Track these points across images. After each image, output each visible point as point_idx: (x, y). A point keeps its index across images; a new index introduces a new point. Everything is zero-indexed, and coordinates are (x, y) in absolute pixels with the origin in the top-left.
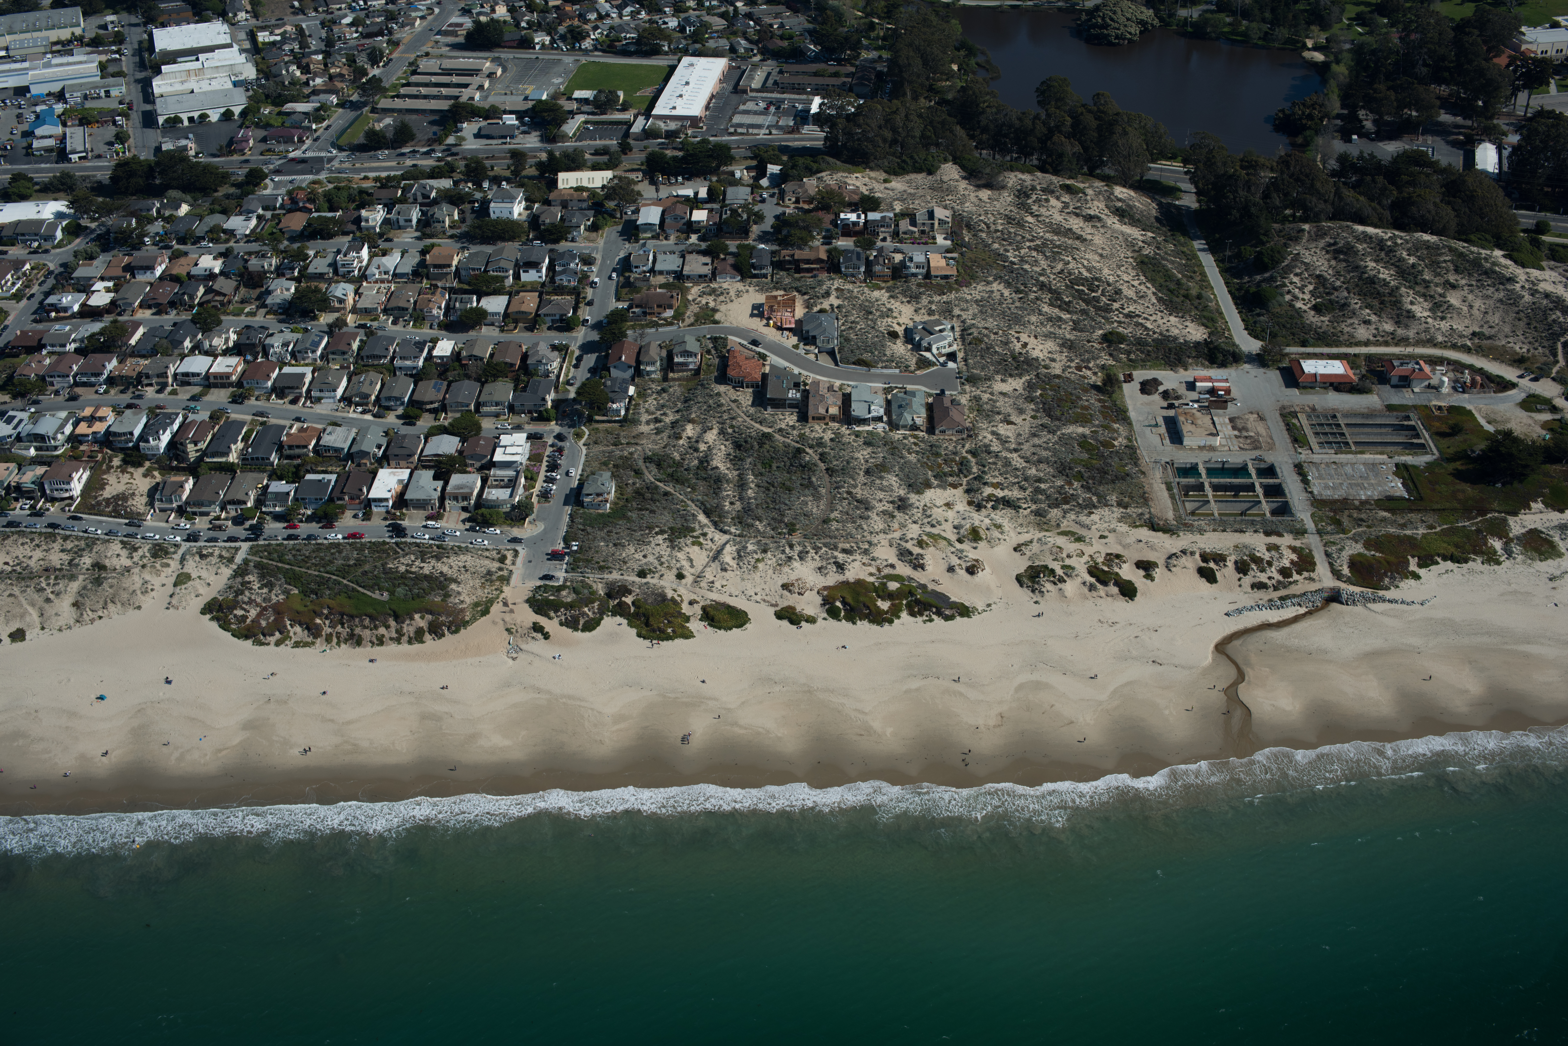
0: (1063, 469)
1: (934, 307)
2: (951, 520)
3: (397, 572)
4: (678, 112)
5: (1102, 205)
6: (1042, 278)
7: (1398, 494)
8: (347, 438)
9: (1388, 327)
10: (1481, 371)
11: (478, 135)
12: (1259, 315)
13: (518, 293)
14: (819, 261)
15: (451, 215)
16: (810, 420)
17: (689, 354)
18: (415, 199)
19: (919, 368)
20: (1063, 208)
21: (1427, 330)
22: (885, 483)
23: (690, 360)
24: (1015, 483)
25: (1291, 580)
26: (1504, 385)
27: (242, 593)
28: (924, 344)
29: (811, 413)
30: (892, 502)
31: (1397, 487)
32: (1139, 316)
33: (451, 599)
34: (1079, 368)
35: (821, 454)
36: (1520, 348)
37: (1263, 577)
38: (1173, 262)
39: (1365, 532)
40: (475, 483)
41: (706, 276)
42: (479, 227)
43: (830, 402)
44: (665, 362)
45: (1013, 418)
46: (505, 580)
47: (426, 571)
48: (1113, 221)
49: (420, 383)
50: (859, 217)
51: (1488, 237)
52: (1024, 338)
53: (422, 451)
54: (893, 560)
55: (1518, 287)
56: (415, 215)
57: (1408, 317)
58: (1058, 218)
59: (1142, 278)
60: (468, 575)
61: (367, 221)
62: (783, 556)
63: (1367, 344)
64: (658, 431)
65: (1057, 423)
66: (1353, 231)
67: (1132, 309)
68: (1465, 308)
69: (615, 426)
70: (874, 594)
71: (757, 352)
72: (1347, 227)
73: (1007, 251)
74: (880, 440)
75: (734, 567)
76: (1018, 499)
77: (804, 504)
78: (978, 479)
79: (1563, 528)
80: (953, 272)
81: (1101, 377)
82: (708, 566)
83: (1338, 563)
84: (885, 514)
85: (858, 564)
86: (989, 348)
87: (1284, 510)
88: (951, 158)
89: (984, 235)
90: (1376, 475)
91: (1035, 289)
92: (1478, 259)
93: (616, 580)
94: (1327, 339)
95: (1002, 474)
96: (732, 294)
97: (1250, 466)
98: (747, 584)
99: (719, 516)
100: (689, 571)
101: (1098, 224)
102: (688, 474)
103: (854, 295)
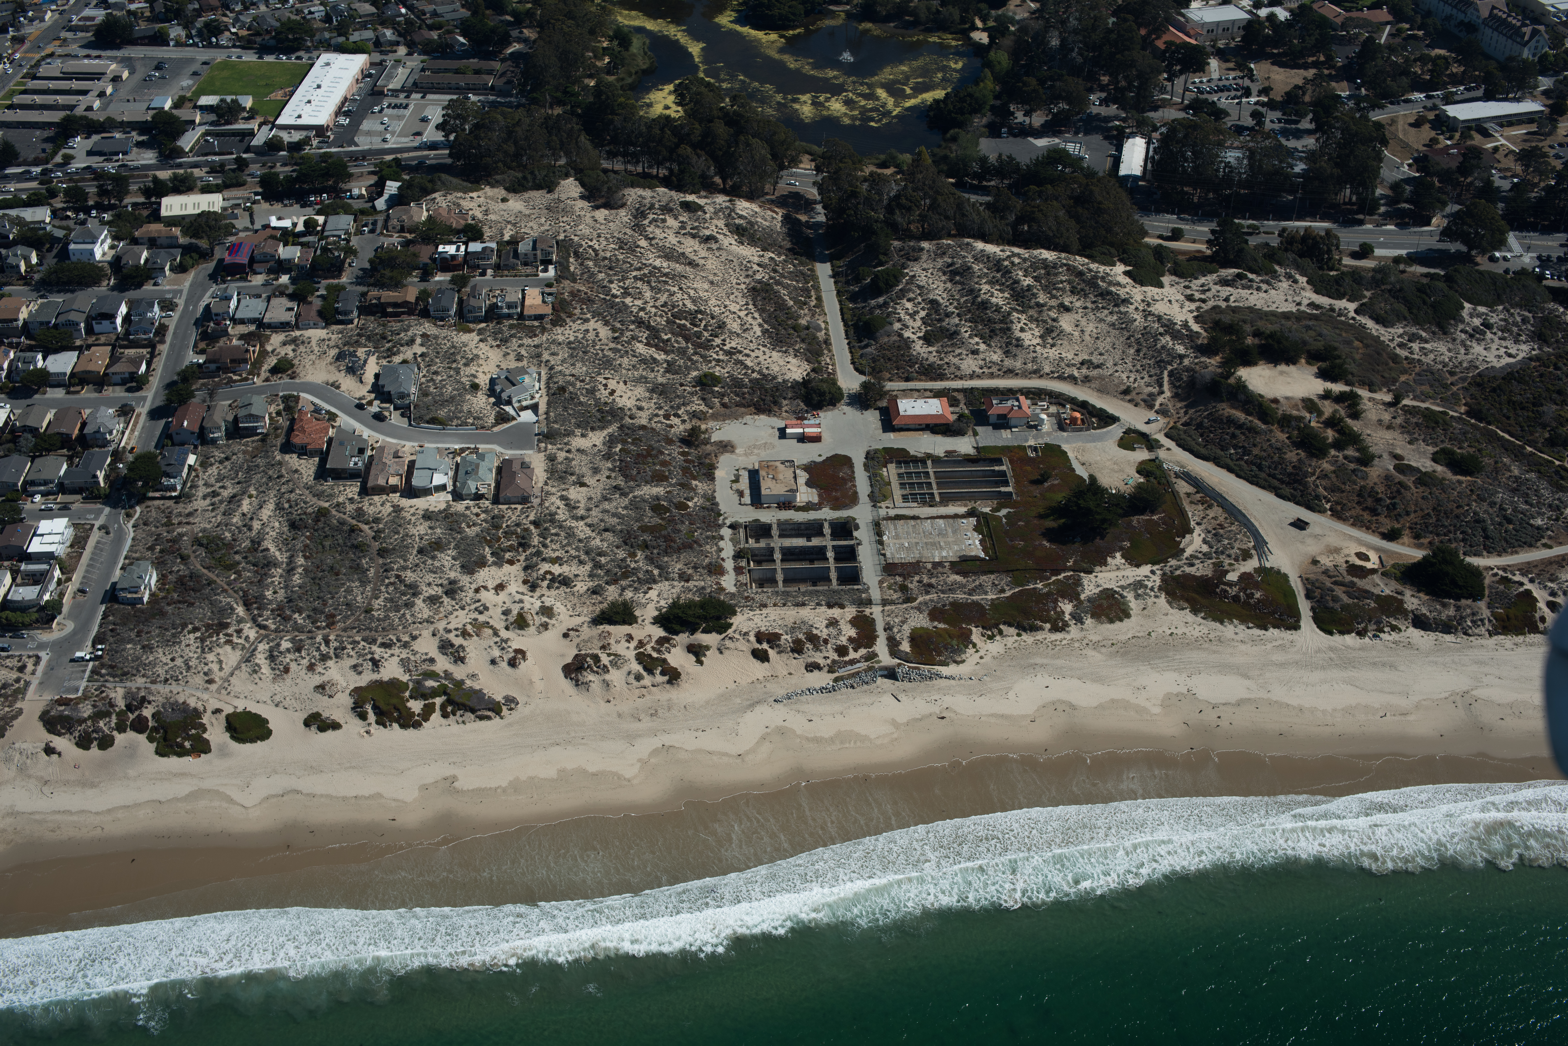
0: (628, 540)
1: (523, 352)
2: (500, 605)
4: (304, 121)
5: (721, 223)
6: (642, 314)
7: (973, 554)
9: (996, 357)
10: (1083, 406)
11: (90, 153)
12: (866, 346)
13: (89, 347)
14: (405, 304)
15: (27, 259)
16: (370, 491)
17: (254, 418)
19: (497, 423)
20: (680, 228)
21: (1034, 360)
22: (437, 564)
23: (256, 423)
24: (574, 557)
25: (847, 659)
26: (1105, 420)
28: (504, 396)
29: (370, 484)
30: (441, 585)
31: (974, 545)
32: (740, 352)
34: (667, 417)
35: (375, 532)
36: (1125, 377)
37: (818, 658)
39: (932, 601)
40: (2, 580)
41: (288, 323)
42: (57, 272)
43: (392, 471)
44: (231, 427)
45: (586, 480)
46: (20, 693)
48: (730, 242)
50: (458, 249)
51: (1113, 250)
52: (612, 384)
54: (434, 653)
55: (1132, 308)
57: (1017, 346)
58: (673, 239)
59: (751, 307)
62: (317, 654)
63: (972, 376)
64: (214, 507)
65: (631, 483)
66: (973, 249)
67: (733, 344)
68: (1076, 334)
69: (170, 503)
70: (407, 694)
71: (328, 412)
72: (968, 244)
73: (611, 282)
74: (440, 512)
75: (266, 669)
76: (576, 576)
77: (349, 591)
78: (538, 553)
79: (1138, 586)
80: (548, 310)
81: (688, 426)
82: (238, 667)
83: (898, 637)
84: (433, 600)
85: (396, 659)
86: (573, 398)
87: (851, 577)
88: (572, 172)
89: (591, 264)
90: (955, 532)
91: (632, 327)
92: (1096, 277)
93: (139, 689)
94: (931, 372)
95: (563, 547)
96: (314, 343)
97: (826, 525)
98: (277, 687)
99: (258, 608)
100: (217, 675)
101: (714, 246)
102: (238, 557)
103: (440, 341)
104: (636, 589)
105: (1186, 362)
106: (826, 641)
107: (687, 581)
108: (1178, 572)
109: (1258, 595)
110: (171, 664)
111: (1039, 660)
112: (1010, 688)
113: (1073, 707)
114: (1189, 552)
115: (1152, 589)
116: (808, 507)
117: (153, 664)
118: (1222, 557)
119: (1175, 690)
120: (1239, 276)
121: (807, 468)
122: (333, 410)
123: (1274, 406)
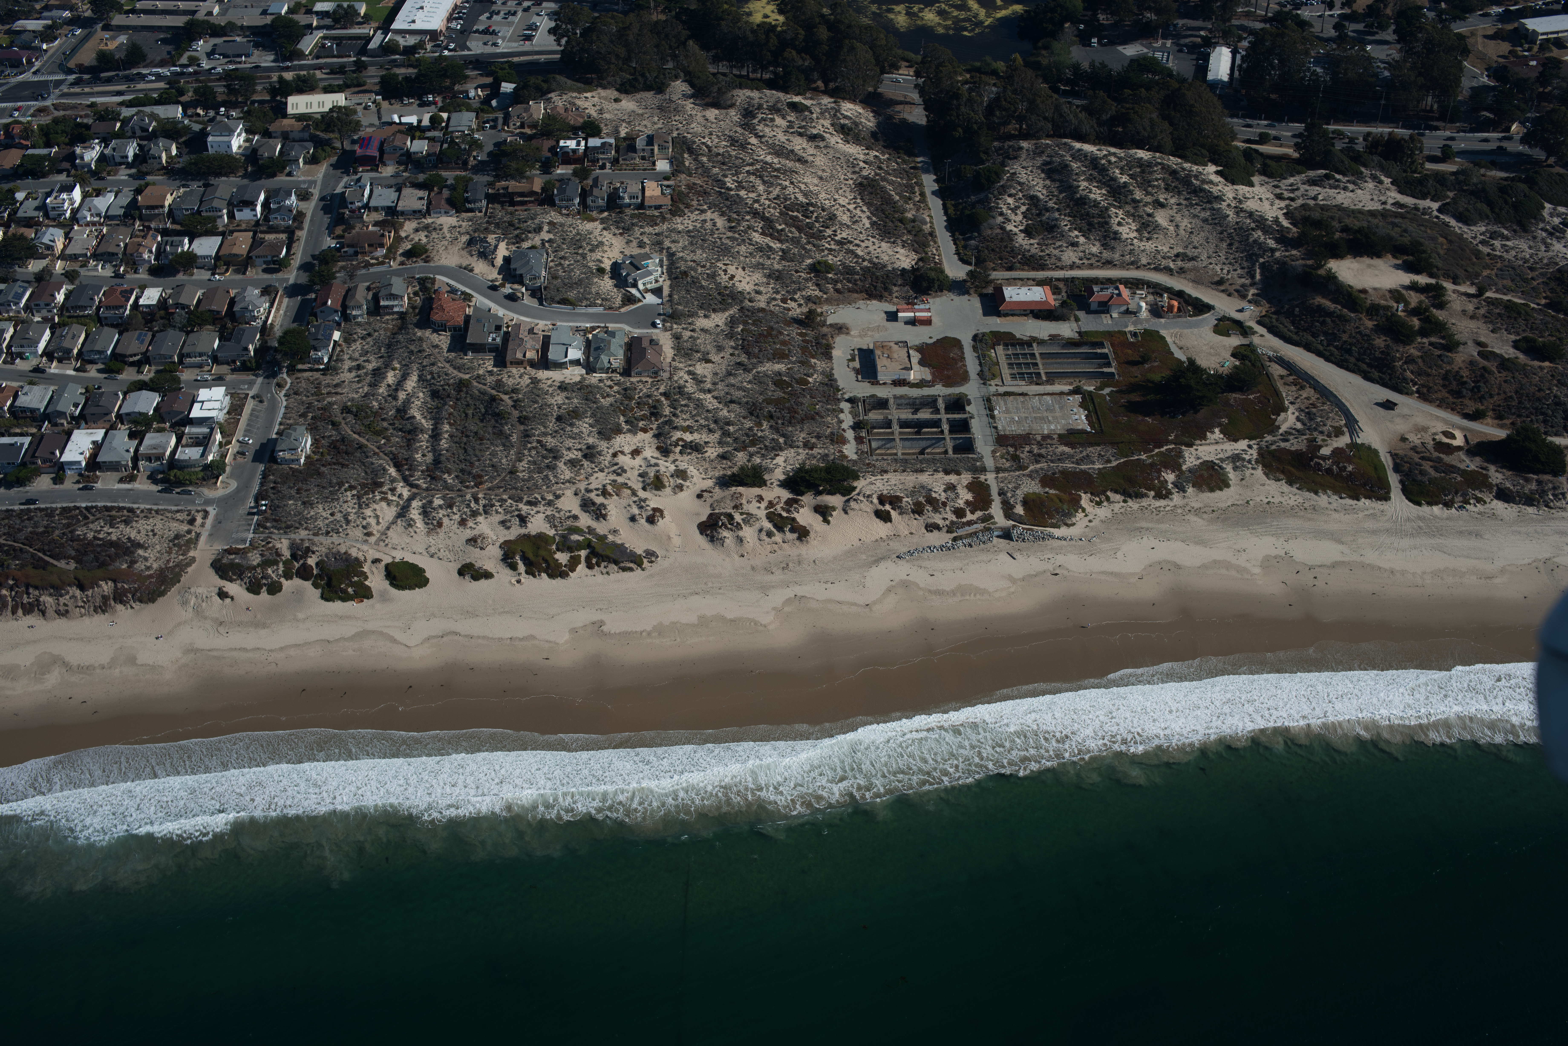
0: (753, 411)
1: (646, 240)
2: (637, 468)
3: (85, 538)
4: (417, 26)
5: (827, 123)
6: (756, 205)
7: (1079, 427)
8: (43, 398)
9: (1095, 249)
10: (1180, 295)
11: (213, 55)
12: (970, 238)
13: (232, 232)
14: (532, 193)
15: (168, 150)
16: (508, 364)
17: (394, 297)
18: (134, 133)
19: (624, 304)
20: (788, 127)
21: (1131, 252)
22: (575, 430)
23: (396, 303)
24: (704, 426)
25: (964, 520)
26: (1200, 308)
28: (630, 280)
29: (509, 358)
30: (580, 450)
31: (1080, 420)
32: (851, 242)
33: (137, 566)
34: (784, 301)
35: (515, 401)
36: (1218, 269)
37: (937, 519)
39: (1042, 469)
40: (168, 443)
41: (420, 211)
42: (195, 164)
43: (528, 346)
44: (372, 305)
45: (711, 357)
46: (192, 543)
47: (114, 537)
48: (836, 141)
49: (125, 334)
50: (578, 144)
51: (1204, 152)
52: (731, 270)
53: (120, 407)
54: (576, 510)
55: (1224, 205)
56: (131, 151)
57: (1115, 239)
58: (782, 137)
59: (859, 201)
60: (155, 540)
61: (82, 158)
62: (468, 511)
63: (1072, 267)
64: (360, 379)
65: (754, 360)
66: (1071, 148)
67: (844, 235)
68: (1171, 228)
69: (317, 375)
70: (554, 547)
71: (463, 293)
72: (1065, 144)
73: (725, 176)
74: (576, 384)
75: (420, 524)
76: (706, 443)
77: (494, 454)
78: (669, 422)
79: (1236, 459)
80: (667, 201)
81: (805, 310)
82: (394, 522)
83: (1012, 501)
84: (572, 463)
85: (541, 516)
86: (695, 282)
87: (966, 446)
88: (682, 74)
89: (705, 159)
90: (1061, 408)
91: (748, 217)
92: (1188, 176)
93: (302, 540)
94: (1034, 262)
95: (693, 417)
96: (445, 230)
97: (940, 401)
98: (431, 540)
99: (409, 470)
100: (375, 529)
101: (822, 144)
102: (385, 424)
103: (566, 228)
104: (763, 456)
105: (1277, 254)
106: (944, 504)
107: (812, 449)
108: (1274, 447)
109: (1350, 468)
110: (331, 519)
111: (1144, 524)
112: (1119, 549)
113: (1178, 567)
114: (1283, 428)
115: (1249, 461)
116: (921, 384)
117: (315, 518)
118: (1315, 434)
119: (1274, 552)
120: (1327, 177)
121: (920, 349)
122: (468, 291)
123: (1363, 296)
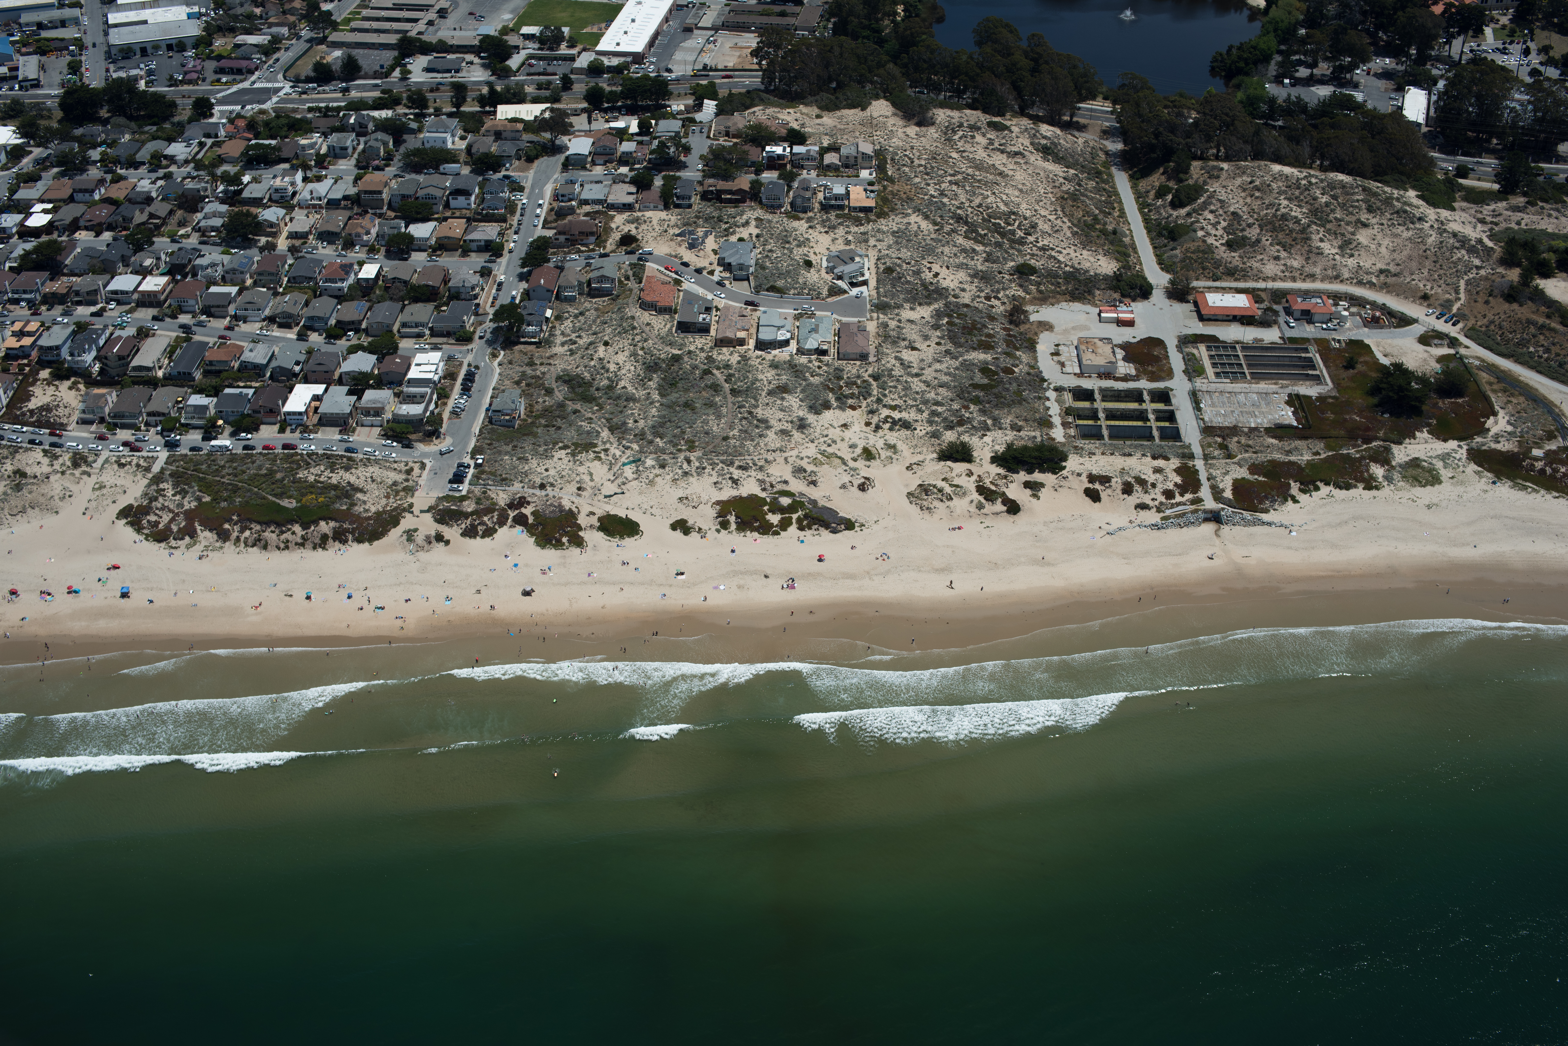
0: (961, 394)
1: (850, 238)
2: (847, 439)
3: (306, 481)
4: (621, 49)
5: (1027, 142)
6: (959, 211)
7: (1286, 422)
8: (265, 355)
9: (1297, 263)
10: (1382, 307)
11: (427, 69)
12: (1171, 250)
13: (445, 219)
14: (740, 191)
15: (386, 144)
17: (606, 279)
18: (353, 128)
19: (830, 295)
20: (988, 144)
21: (1334, 267)
22: (785, 404)
23: (608, 285)
24: (912, 406)
25: (1173, 501)
26: (1404, 321)
27: (156, 499)
28: (837, 272)
30: (792, 422)
31: (1288, 416)
32: (1053, 249)
33: (356, 508)
34: (988, 298)
35: (727, 376)
36: (1424, 285)
37: (1147, 499)
38: (1092, 199)
39: (1251, 458)
40: (387, 399)
41: (630, 205)
43: (738, 326)
44: (583, 287)
45: (917, 345)
46: (410, 490)
47: (334, 481)
48: (1036, 159)
49: (344, 304)
50: (784, 150)
51: (1404, 178)
52: (936, 268)
53: (339, 368)
54: (788, 476)
55: (1427, 226)
57: (1317, 254)
58: (982, 154)
59: (1059, 213)
60: (374, 486)
62: (680, 472)
63: (1274, 279)
64: (572, 352)
65: (960, 349)
66: (1271, 170)
67: (1046, 242)
68: (1373, 246)
69: (530, 348)
70: (766, 508)
72: (1265, 166)
73: (928, 185)
74: (786, 363)
76: (915, 421)
77: (706, 422)
78: (879, 401)
79: (1446, 457)
80: (872, 204)
81: (1009, 307)
83: (1221, 486)
84: (784, 433)
85: (752, 480)
86: (900, 277)
87: (1172, 434)
88: (883, 94)
89: (907, 169)
90: (1268, 404)
91: (951, 222)
92: (1390, 198)
93: (518, 492)
94: (1236, 274)
95: (901, 398)
96: (655, 222)
97: (1145, 393)
98: (644, 497)
99: (622, 433)
100: (588, 485)
101: (1021, 161)
102: (598, 393)
103: (773, 225)
104: (972, 435)
105: (1483, 272)
106: (1154, 485)
107: (1019, 431)
108: (1484, 448)
109: (1563, 470)
110: (546, 474)
114: (1494, 431)
115: (1460, 460)
116: (1126, 378)
117: (530, 473)
118: (1527, 437)
120: (1530, 204)
121: (1124, 347)
122: (678, 277)
